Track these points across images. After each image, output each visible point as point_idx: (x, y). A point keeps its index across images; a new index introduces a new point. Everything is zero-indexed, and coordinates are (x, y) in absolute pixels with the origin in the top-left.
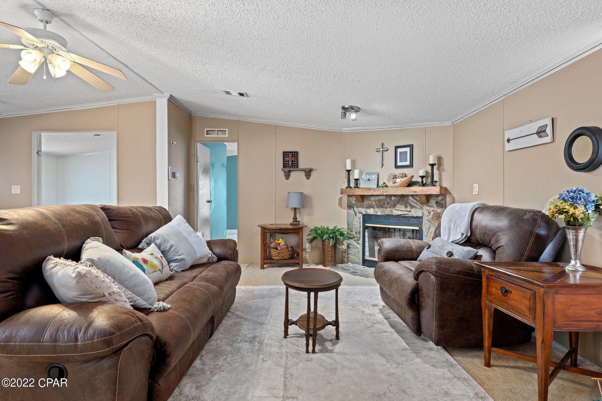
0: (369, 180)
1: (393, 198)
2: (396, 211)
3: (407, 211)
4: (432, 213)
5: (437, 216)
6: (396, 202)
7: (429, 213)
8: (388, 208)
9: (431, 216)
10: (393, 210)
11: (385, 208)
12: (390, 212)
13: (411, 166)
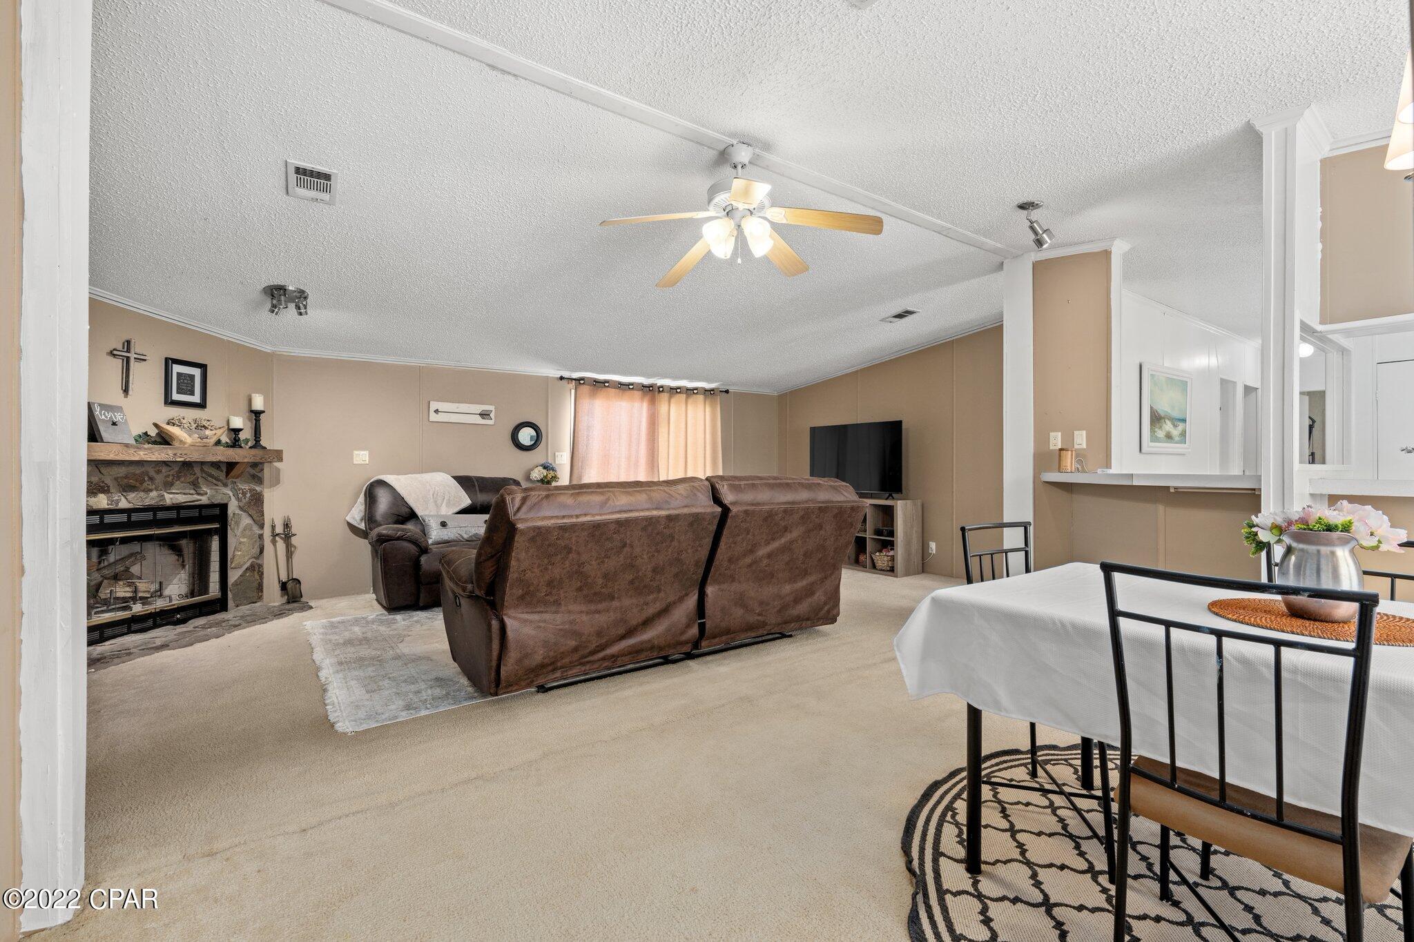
0: (114, 424)
1: (164, 469)
2: (171, 496)
3: (198, 494)
4: (248, 495)
5: (256, 499)
6: (171, 478)
7: (244, 494)
8: (151, 490)
9: (247, 499)
10: (165, 494)
11: (143, 491)
12: (158, 499)
13: (202, 405)
